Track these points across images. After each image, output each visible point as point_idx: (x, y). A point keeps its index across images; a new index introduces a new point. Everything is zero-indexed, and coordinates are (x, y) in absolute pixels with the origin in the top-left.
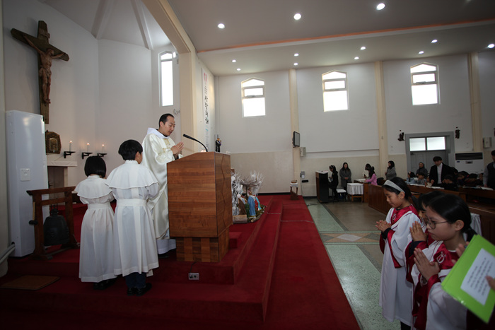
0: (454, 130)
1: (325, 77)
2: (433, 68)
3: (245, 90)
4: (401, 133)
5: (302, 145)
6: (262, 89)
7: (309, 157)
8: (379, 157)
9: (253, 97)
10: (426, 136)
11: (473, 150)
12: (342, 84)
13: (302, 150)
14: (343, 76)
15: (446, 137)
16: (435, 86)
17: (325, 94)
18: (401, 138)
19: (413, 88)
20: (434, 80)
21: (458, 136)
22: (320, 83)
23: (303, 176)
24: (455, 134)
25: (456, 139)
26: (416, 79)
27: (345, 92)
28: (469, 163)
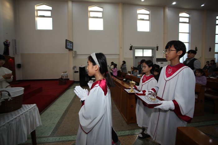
0: (156, 46)
1: (90, 9)
2: (148, 12)
3: (38, 12)
4: (131, 45)
5: (74, 50)
6: (50, 12)
7: (79, 57)
8: (119, 59)
9: (44, 16)
10: (143, 48)
11: (163, 57)
12: (100, 15)
13: (74, 53)
14: (101, 10)
15: (152, 49)
16: (149, 22)
17: (90, 20)
18: (131, 49)
19: (138, 21)
20: (148, 19)
21: (157, 50)
22: (87, 12)
23: (75, 69)
24: (156, 48)
25: (156, 51)
26: (140, 17)
27: (102, 20)
28: (162, 63)
